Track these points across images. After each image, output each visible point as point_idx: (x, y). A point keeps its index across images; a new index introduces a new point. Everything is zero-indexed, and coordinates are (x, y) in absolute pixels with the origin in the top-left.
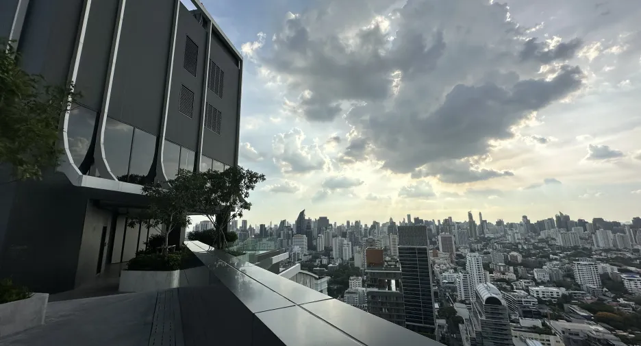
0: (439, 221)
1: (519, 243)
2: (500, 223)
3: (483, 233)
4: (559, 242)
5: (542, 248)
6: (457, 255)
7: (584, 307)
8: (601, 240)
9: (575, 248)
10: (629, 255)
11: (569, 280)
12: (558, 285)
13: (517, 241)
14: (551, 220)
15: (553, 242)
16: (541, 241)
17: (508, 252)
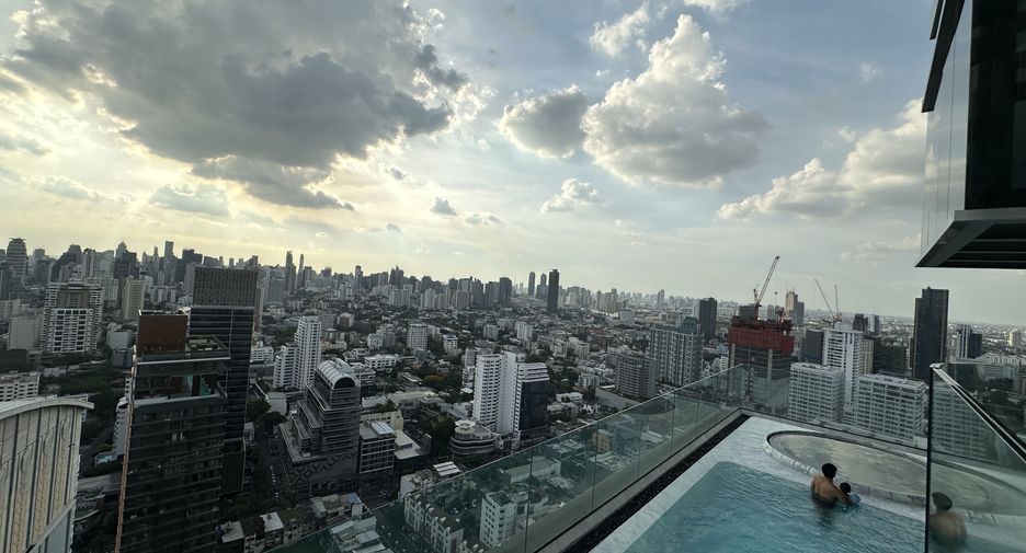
0: (232, 260)
1: (349, 301)
2: (327, 272)
3: (303, 284)
4: (391, 301)
5: (373, 308)
6: (264, 318)
7: (415, 373)
8: (427, 300)
9: (404, 308)
10: (445, 316)
11: (400, 344)
12: (391, 351)
13: (347, 298)
14: (385, 274)
15: (384, 301)
16: (373, 299)
17: (339, 314)
